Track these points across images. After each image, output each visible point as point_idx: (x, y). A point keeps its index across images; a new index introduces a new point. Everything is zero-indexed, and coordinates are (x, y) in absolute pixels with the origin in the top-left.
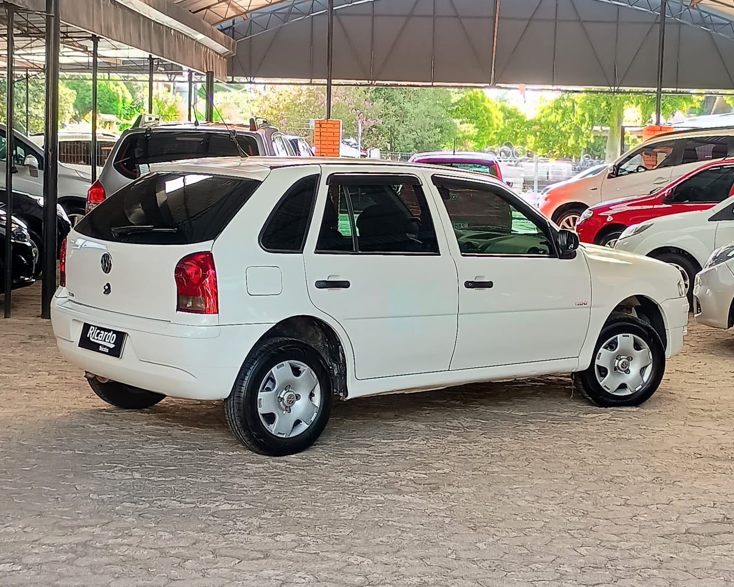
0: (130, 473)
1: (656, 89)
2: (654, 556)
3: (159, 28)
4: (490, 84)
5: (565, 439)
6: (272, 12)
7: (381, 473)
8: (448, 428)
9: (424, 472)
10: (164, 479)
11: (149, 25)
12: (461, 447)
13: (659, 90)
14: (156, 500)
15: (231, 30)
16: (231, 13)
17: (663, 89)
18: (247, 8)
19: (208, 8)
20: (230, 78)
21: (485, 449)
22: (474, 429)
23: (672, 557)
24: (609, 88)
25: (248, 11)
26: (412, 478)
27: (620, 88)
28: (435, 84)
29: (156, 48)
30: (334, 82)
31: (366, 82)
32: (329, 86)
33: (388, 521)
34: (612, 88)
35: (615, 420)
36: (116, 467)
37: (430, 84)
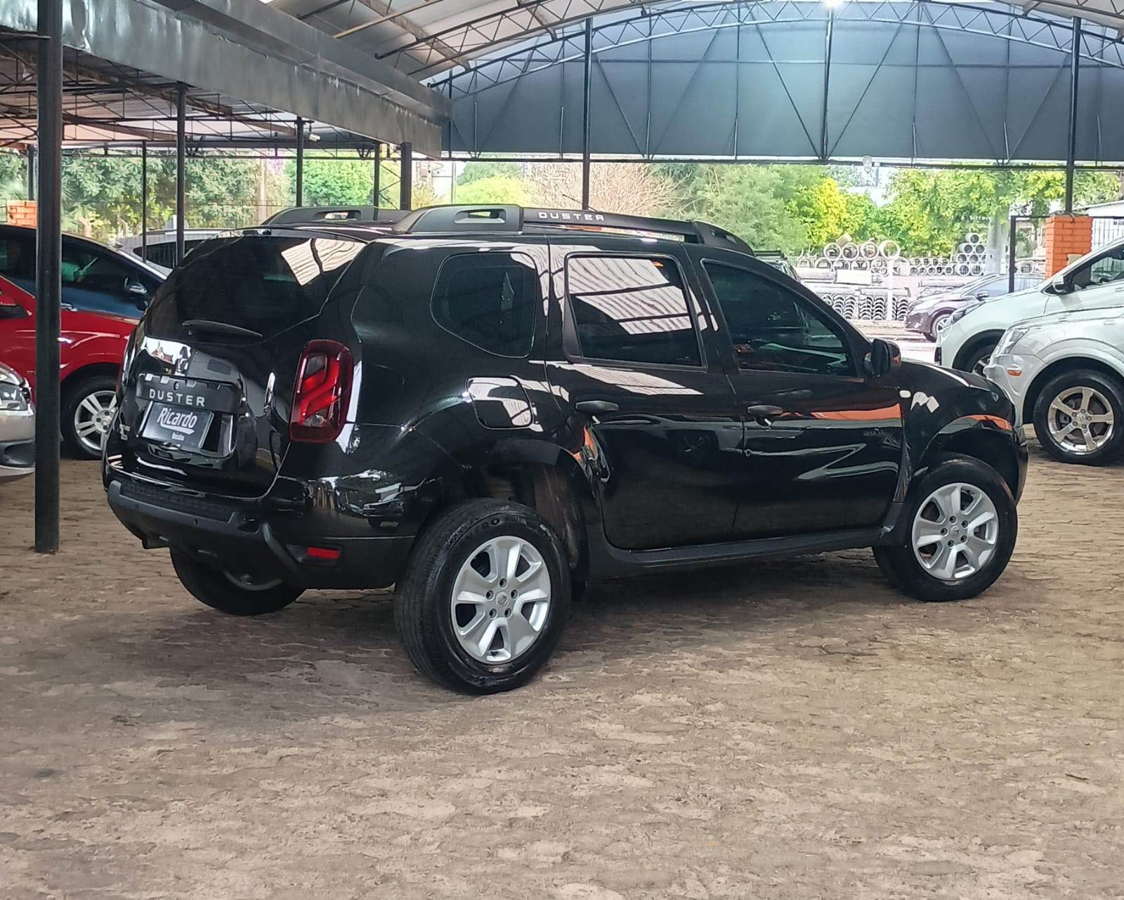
1: (1065, 163)
6: (504, 59)
13: (1071, 162)
17: (1076, 163)
19: (403, 49)
20: (445, 154)
24: (995, 161)
27: (1011, 161)
28: (739, 158)
30: (593, 156)
31: (639, 157)
32: (586, 162)
37: (732, 158)
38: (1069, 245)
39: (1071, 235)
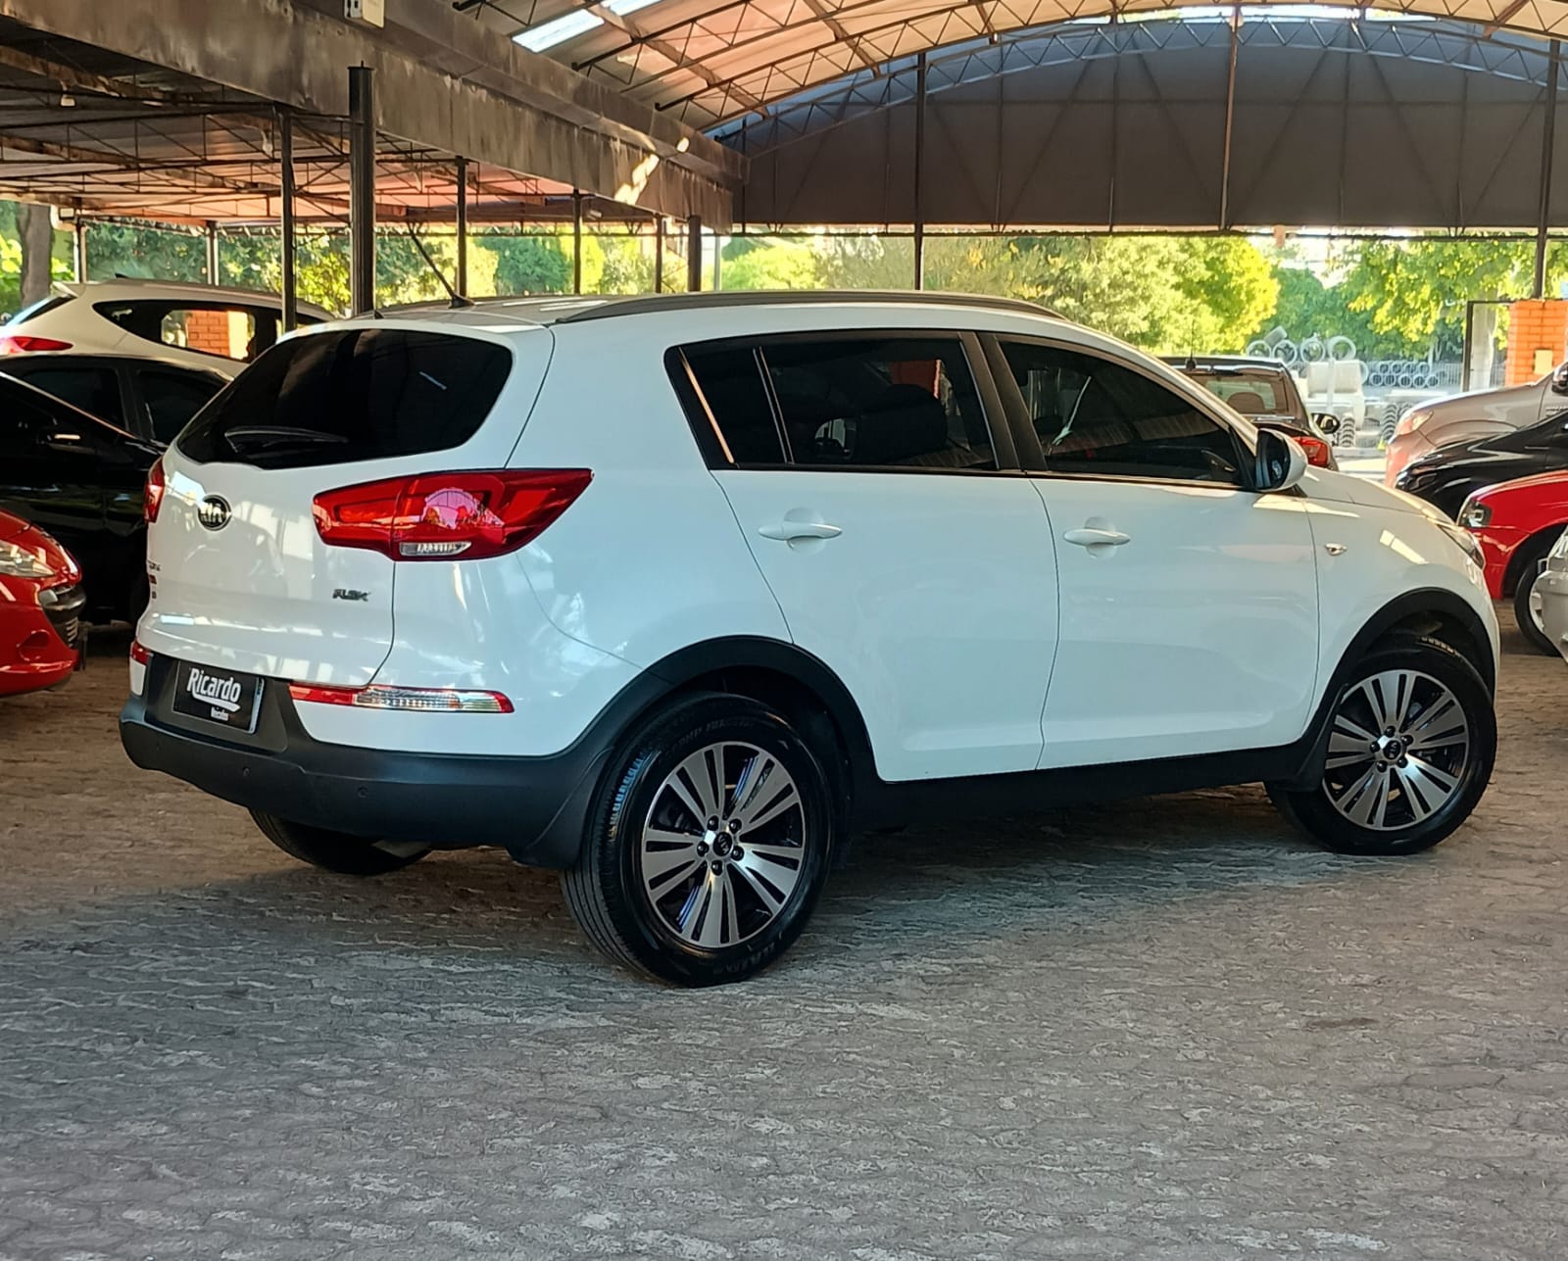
0: (415, 958)
1: (1534, 232)
2: (1327, 1129)
3: (590, 139)
4: (1219, 225)
5: (1233, 901)
6: (813, 103)
7: (868, 962)
8: (1019, 879)
9: (949, 961)
10: (471, 969)
11: (569, 133)
12: (1032, 914)
13: (1543, 231)
14: (446, 1009)
15: (740, 138)
16: (732, 106)
17: (1551, 231)
18: (759, 97)
19: (691, 97)
20: (737, 228)
21: (1075, 919)
22: (1068, 880)
23: (1359, 1130)
24: (1446, 229)
25: (762, 103)
26: (922, 972)
27: (1467, 229)
28: (1116, 229)
29: (584, 175)
30: (927, 229)
31: (987, 228)
32: (919, 236)
33: (849, 1053)
34: (1453, 229)
35: (1339, 865)
36: (394, 946)
37: (1106, 229)
38: (1538, 338)
39: (1541, 326)
